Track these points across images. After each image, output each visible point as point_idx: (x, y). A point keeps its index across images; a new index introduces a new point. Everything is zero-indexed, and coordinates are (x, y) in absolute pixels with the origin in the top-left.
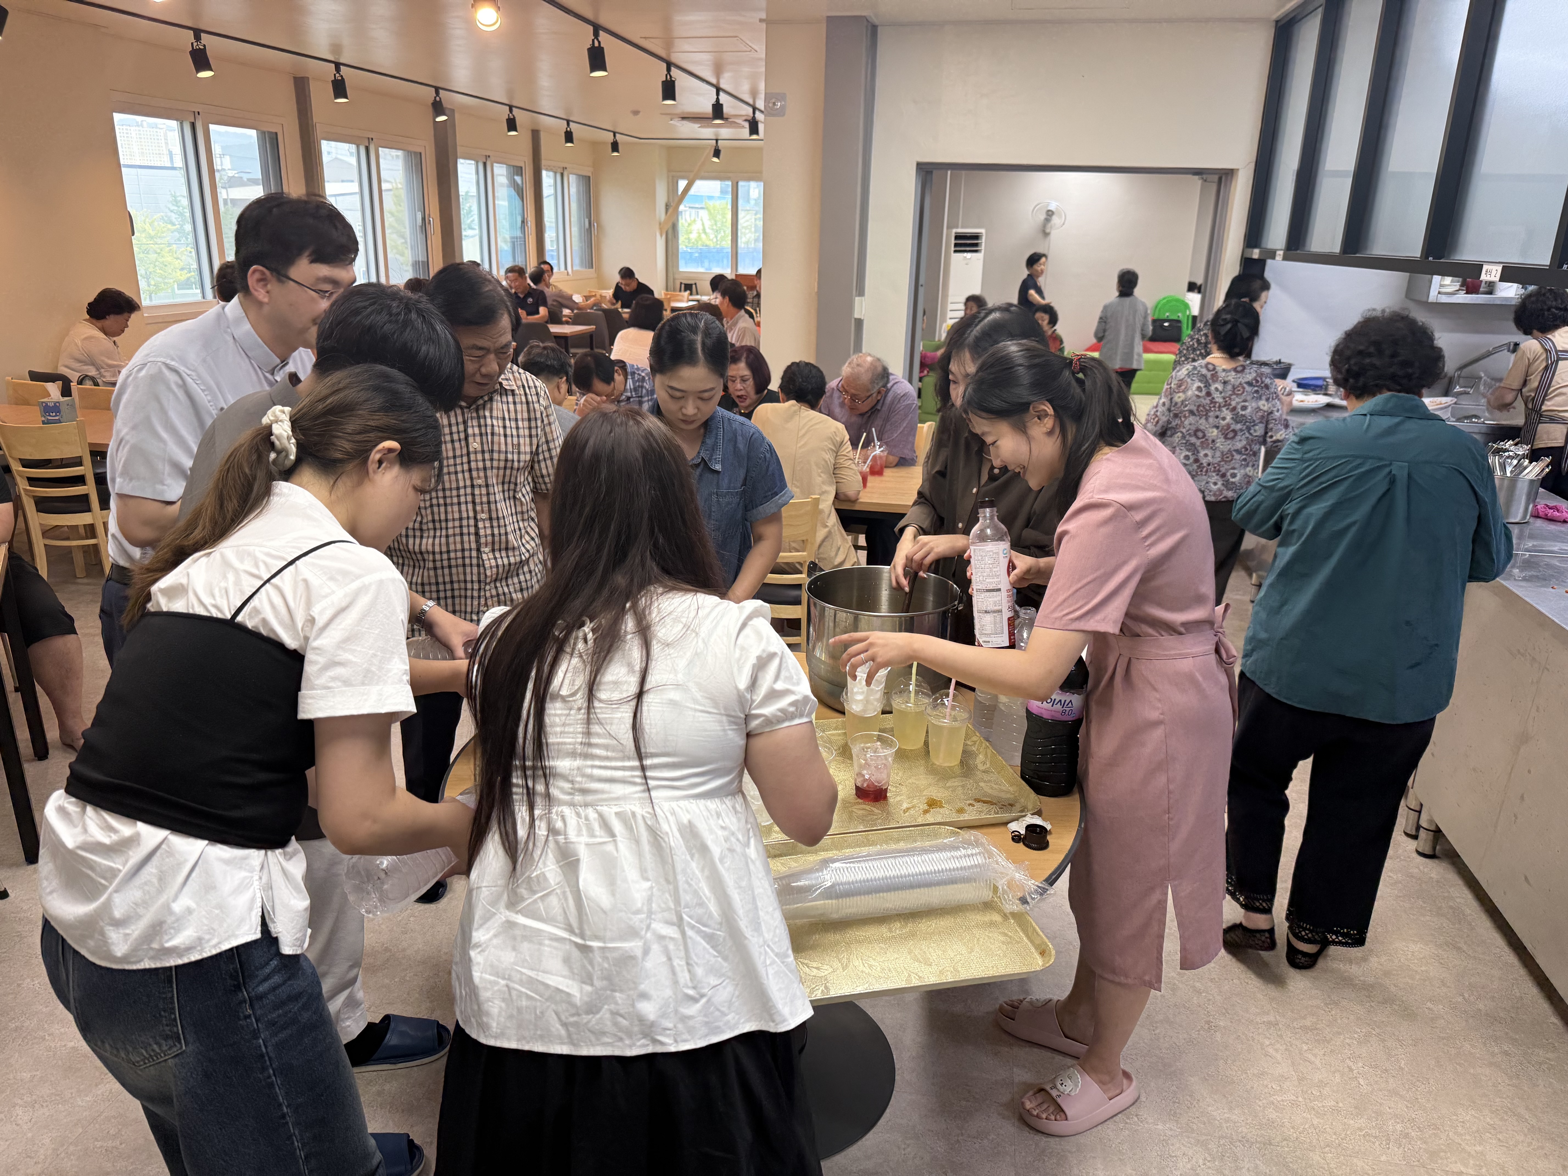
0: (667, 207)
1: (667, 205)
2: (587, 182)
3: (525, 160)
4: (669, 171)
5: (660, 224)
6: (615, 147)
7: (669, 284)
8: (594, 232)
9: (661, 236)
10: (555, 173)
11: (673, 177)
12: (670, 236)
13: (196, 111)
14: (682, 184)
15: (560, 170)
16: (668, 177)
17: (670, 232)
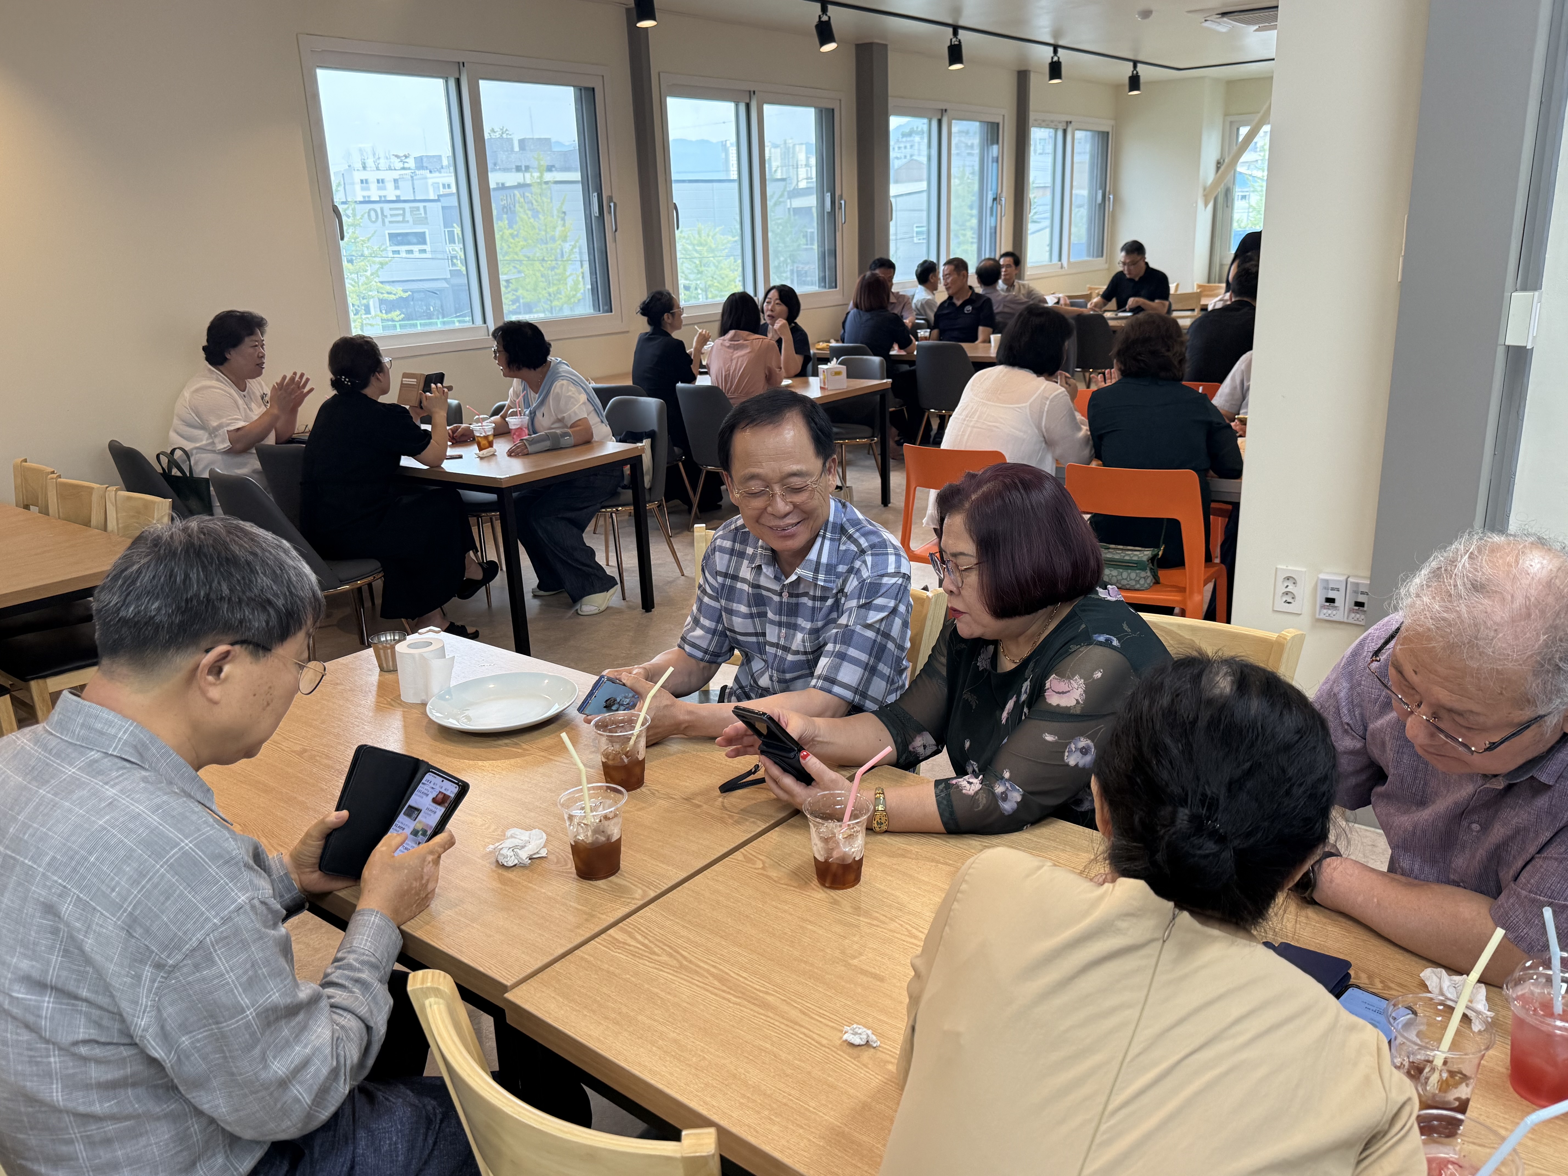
0: (1219, 164)
1: (1218, 163)
2: (1104, 138)
3: (1005, 115)
4: (1226, 115)
5: (1205, 190)
6: (1134, 82)
7: (1213, 270)
8: (1109, 206)
9: (1206, 205)
10: (1056, 130)
11: (1231, 123)
12: (1219, 206)
13: (461, 61)
14: (1244, 131)
15: (1063, 126)
16: (1224, 122)
17: (1220, 200)
